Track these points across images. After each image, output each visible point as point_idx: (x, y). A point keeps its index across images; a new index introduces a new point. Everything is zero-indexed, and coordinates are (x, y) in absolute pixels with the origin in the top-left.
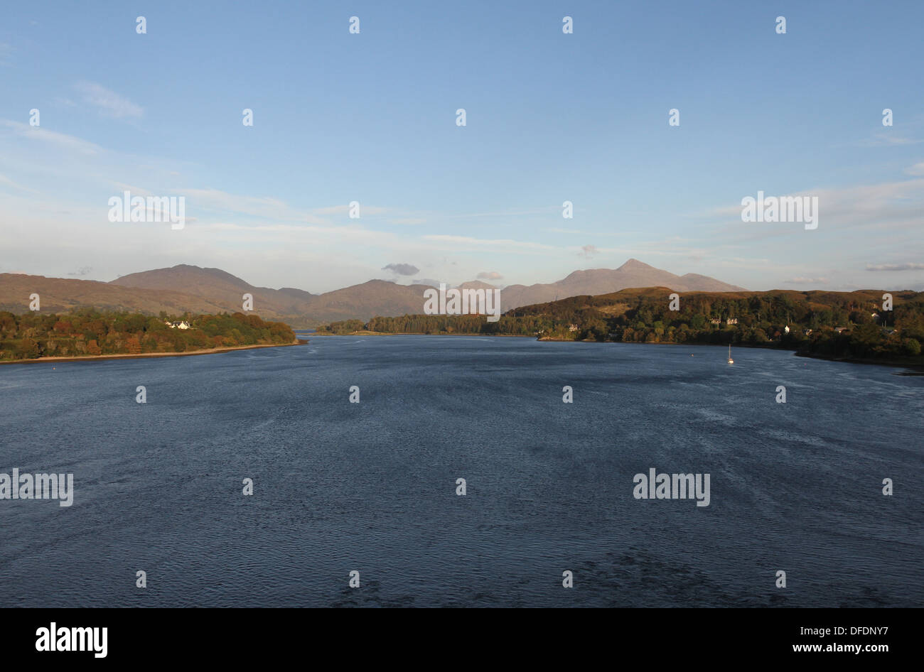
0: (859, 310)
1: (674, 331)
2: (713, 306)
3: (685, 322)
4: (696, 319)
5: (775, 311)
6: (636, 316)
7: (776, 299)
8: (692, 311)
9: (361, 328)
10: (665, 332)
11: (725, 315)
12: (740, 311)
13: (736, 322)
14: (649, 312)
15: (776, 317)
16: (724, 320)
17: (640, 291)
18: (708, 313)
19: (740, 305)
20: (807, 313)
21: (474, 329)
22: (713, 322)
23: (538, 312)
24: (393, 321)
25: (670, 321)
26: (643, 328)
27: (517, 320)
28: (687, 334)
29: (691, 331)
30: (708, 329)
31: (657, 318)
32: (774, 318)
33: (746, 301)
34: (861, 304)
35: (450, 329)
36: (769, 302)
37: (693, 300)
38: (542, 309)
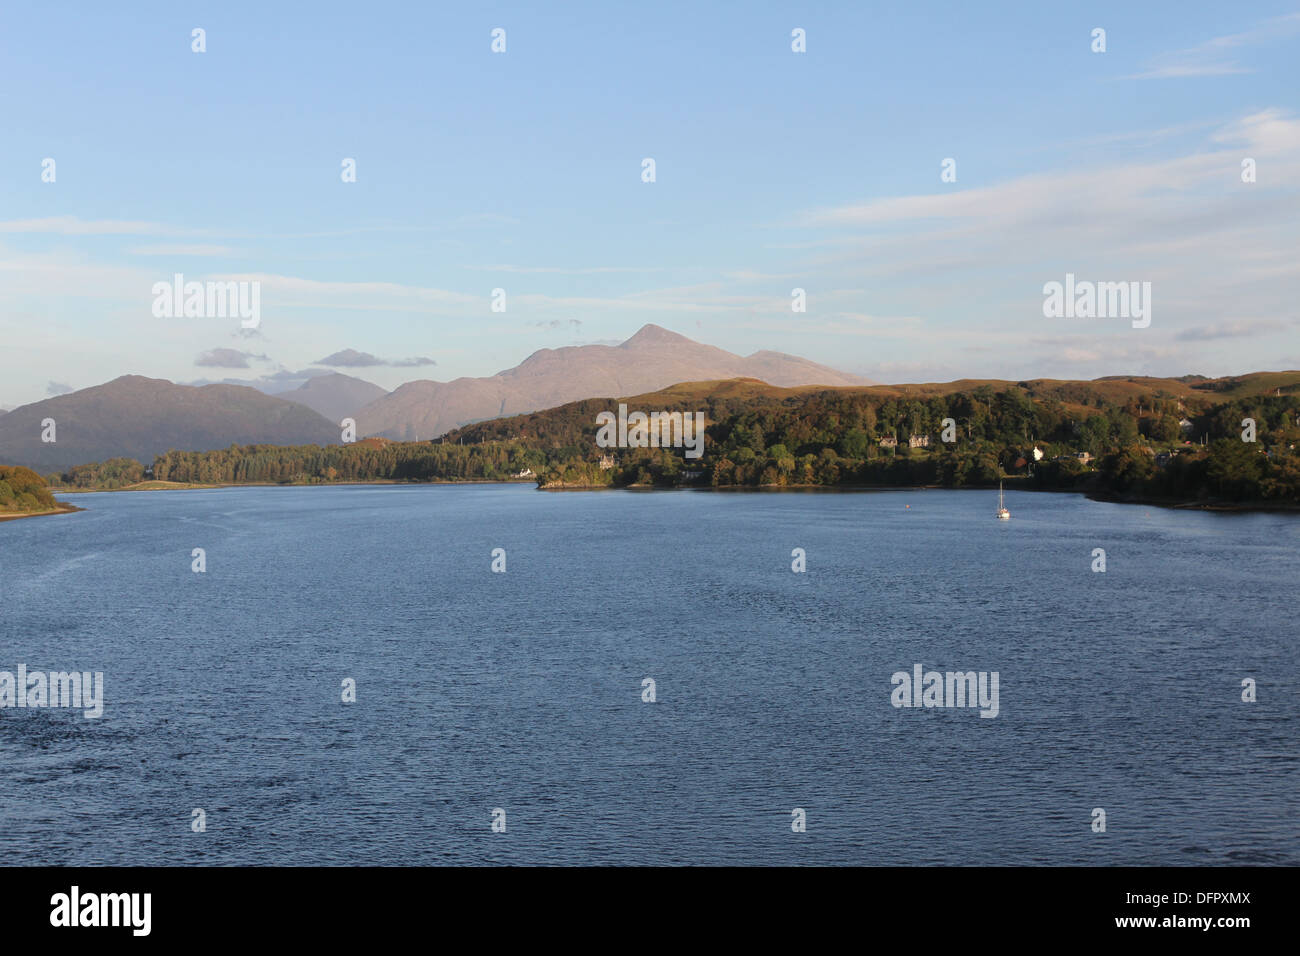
0: (1151, 414)
1: (813, 464)
2: (879, 412)
3: (830, 446)
4: (851, 439)
5: (999, 420)
6: (732, 435)
7: (1000, 396)
8: (840, 423)
9: (138, 476)
10: (797, 466)
11: (905, 429)
12: (932, 421)
13: (926, 444)
14: (757, 426)
15: (1003, 431)
16: (903, 440)
17: (708, 388)
18: (872, 427)
19: (931, 409)
20: (1059, 422)
21: (383, 470)
22: (884, 443)
23: (509, 432)
24: (208, 459)
25: (799, 444)
26: (753, 460)
27: (472, 451)
28: (842, 468)
29: (848, 462)
30: (874, 457)
31: (772, 439)
32: (998, 432)
33: (943, 403)
34: (1156, 404)
35: (333, 472)
36: (986, 403)
37: (841, 402)
38: (517, 427)
